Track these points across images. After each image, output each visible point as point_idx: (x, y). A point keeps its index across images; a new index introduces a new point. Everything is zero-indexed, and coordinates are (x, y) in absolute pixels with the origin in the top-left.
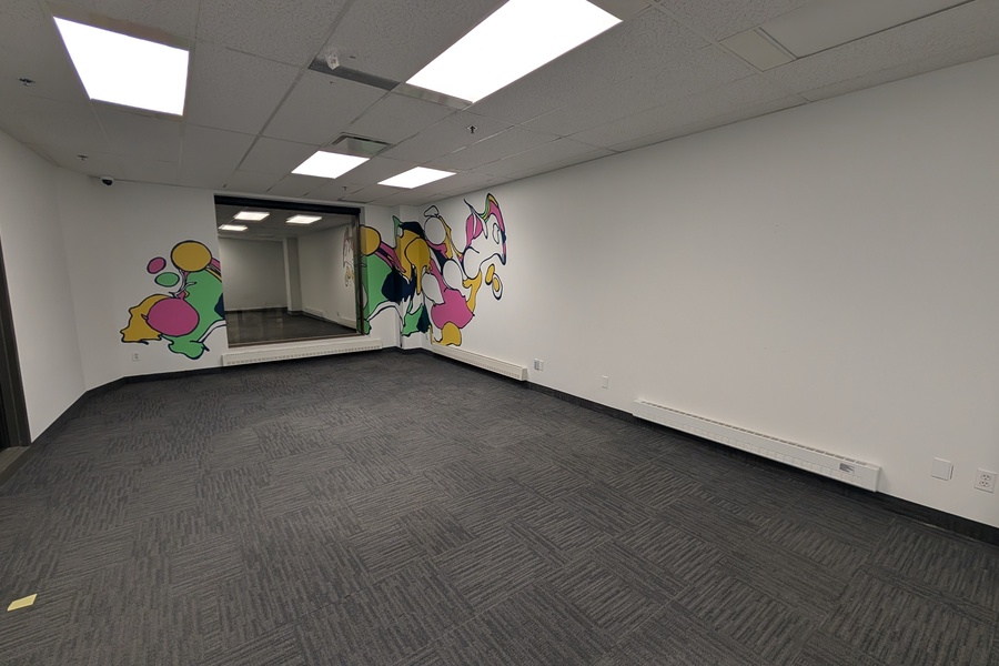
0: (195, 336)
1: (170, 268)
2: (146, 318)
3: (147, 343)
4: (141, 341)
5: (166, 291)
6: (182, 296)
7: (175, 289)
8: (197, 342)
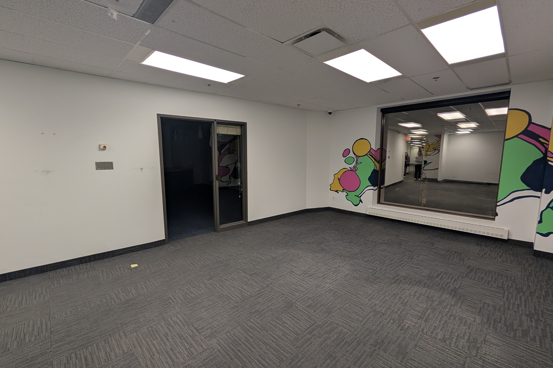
0: (357, 193)
1: (351, 154)
2: (339, 180)
3: (338, 193)
4: (336, 191)
5: (348, 167)
6: (354, 170)
7: (352, 166)
8: (358, 196)
